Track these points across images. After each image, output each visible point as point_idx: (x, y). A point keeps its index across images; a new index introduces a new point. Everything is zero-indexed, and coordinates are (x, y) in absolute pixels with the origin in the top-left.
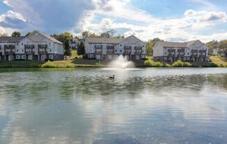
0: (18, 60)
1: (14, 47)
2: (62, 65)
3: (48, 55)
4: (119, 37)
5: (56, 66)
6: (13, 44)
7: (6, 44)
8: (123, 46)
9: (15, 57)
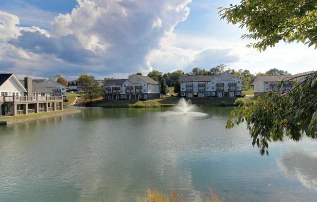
0: (122, 99)
1: (119, 89)
2: (149, 105)
3: (143, 95)
4: (228, 71)
5: (144, 106)
6: (118, 86)
7: (113, 86)
8: (215, 83)
9: (120, 97)
